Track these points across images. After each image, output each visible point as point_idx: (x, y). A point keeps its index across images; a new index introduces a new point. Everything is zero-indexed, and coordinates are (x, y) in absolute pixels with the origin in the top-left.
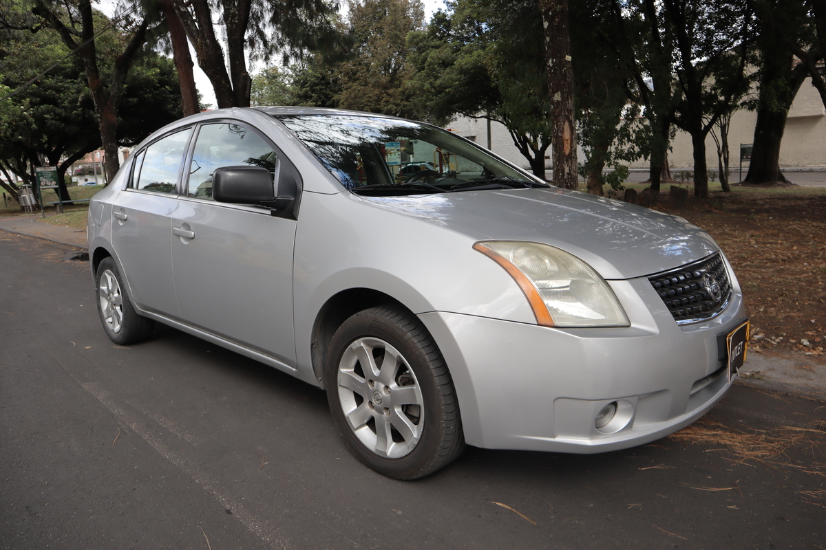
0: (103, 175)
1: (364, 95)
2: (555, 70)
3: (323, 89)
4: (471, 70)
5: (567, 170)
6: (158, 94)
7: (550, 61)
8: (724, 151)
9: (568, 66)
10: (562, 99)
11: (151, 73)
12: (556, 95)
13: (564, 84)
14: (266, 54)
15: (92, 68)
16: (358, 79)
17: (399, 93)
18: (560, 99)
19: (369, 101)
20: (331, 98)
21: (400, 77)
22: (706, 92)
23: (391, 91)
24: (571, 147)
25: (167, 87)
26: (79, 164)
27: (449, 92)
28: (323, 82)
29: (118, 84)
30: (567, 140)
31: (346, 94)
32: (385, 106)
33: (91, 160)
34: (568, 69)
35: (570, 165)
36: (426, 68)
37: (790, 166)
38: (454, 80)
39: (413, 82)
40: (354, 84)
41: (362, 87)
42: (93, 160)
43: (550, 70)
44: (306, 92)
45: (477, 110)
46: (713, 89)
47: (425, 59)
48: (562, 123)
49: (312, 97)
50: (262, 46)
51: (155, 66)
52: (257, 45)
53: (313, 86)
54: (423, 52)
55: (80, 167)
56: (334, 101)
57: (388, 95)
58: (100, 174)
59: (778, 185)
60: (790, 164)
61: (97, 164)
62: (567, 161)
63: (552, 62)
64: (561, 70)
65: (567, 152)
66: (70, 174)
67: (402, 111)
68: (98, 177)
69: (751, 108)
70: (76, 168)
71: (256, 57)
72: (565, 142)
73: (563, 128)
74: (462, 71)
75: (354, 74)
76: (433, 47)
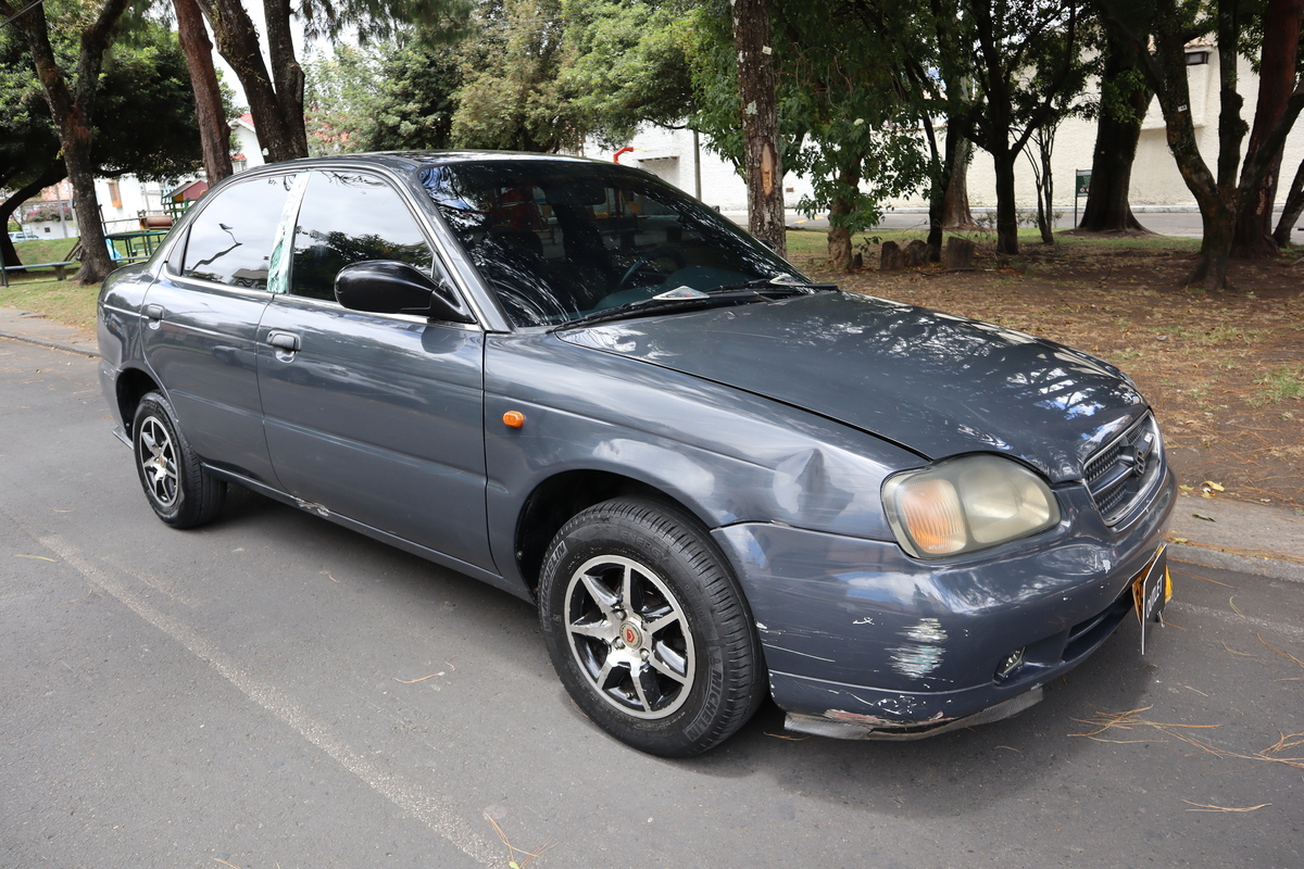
0: (75, 221)
1: (499, 91)
2: (747, 68)
3: (432, 83)
4: (663, 53)
5: (767, 218)
6: (159, 91)
7: (741, 54)
8: (1045, 182)
9: (767, 62)
10: (759, 112)
11: (145, 55)
12: (750, 106)
13: (761, 89)
14: (331, 27)
15: (42, 48)
16: (489, 66)
17: (554, 89)
18: (755, 112)
19: (506, 101)
20: (445, 97)
21: (556, 62)
22: (1020, 90)
23: (541, 86)
24: (774, 184)
25: (174, 80)
26: (32, 204)
27: (630, 89)
28: (433, 69)
29: (90, 76)
30: (768, 173)
31: (470, 90)
32: (532, 109)
33: (54, 197)
34: (767, 66)
35: (772, 210)
36: (594, 49)
37: (1153, 204)
38: (637, 71)
39: (575, 72)
40: (483, 74)
41: (495, 80)
42: (58, 197)
43: (741, 68)
44: (405, 88)
45: (675, 117)
46: (1032, 86)
47: (593, 36)
48: (759, 148)
49: (414, 95)
50: (324, 15)
51: (150, 43)
52: (315, 14)
53: (415, 78)
54: (589, 23)
55: (36, 208)
56: (451, 102)
57: (537, 91)
58: (71, 219)
59: (1127, 234)
60: (1153, 201)
61: (65, 203)
62: (768, 205)
63: (744, 56)
64: (756, 69)
65: (768, 191)
66: (19, 221)
67: (561, 117)
68: (68, 223)
69: (1088, 116)
70: (28, 210)
71: (315, 33)
72: (764, 176)
73: (761, 156)
74: (650, 57)
75: (483, 57)
76: (604, 15)
